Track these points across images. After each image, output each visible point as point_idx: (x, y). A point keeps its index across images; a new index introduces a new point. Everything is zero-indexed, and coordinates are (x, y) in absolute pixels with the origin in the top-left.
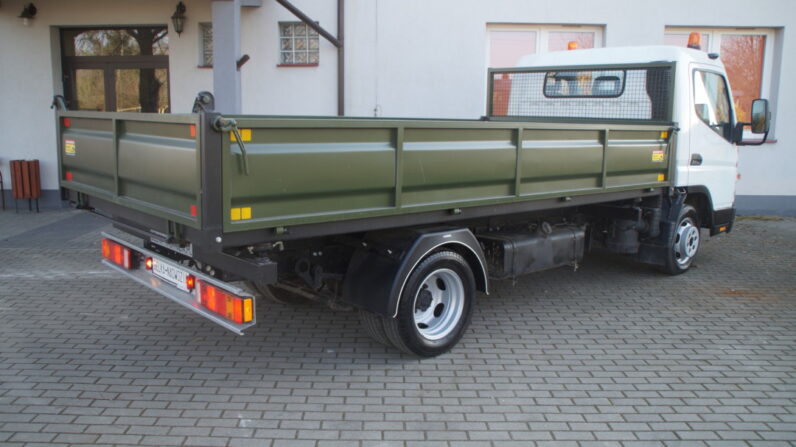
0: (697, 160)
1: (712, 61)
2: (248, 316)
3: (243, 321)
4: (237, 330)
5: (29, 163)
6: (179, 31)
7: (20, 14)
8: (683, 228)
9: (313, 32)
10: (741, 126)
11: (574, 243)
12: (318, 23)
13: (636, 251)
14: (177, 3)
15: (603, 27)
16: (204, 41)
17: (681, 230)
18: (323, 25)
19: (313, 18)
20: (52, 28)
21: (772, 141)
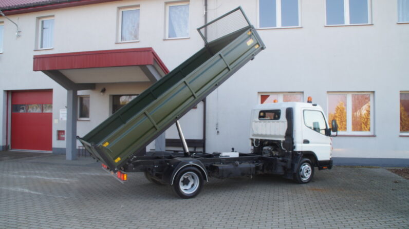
0: (306, 142)
1: (314, 107)
2: (125, 179)
3: (124, 180)
4: (122, 182)
7: (100, 91)
8: (304, 167)
10: (330, 129)
11: (250, 169)
13: (283, 174)
15: (303, 93)
17: (303, 167)
20: (110, 95)
21: (374, 136)
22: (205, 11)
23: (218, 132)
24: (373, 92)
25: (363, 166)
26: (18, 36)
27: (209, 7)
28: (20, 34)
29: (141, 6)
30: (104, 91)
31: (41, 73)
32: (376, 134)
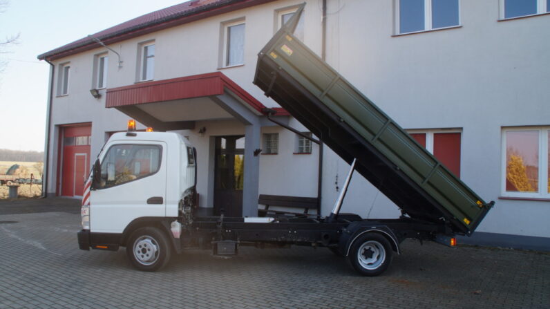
7: (199, 131)
20: (211, 137)
22: (322, 17)
23: (337, 188)
26: (120, 67)
27: (329, 11)
28: (121, 65)
29: (247, 18)
30: (203, 131)
31: (114, 110)
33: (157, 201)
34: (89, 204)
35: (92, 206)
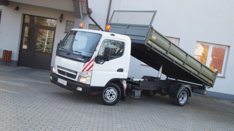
5: (10, 51)
6: (61, 22)
7: (15, 9)
9: (98, 28)
12: (100, 26)
14: (61, 14)
15: (179, 39)
16: (66, 25)
18: (101, 27)
19: (99, 24)
21: (224, 77)
24: (229, 47)
25: (212, 98)
30: (17, 9)
32: (225, 76)
33: (121, 70)
34: (92, 71)
35: (93, 71)
